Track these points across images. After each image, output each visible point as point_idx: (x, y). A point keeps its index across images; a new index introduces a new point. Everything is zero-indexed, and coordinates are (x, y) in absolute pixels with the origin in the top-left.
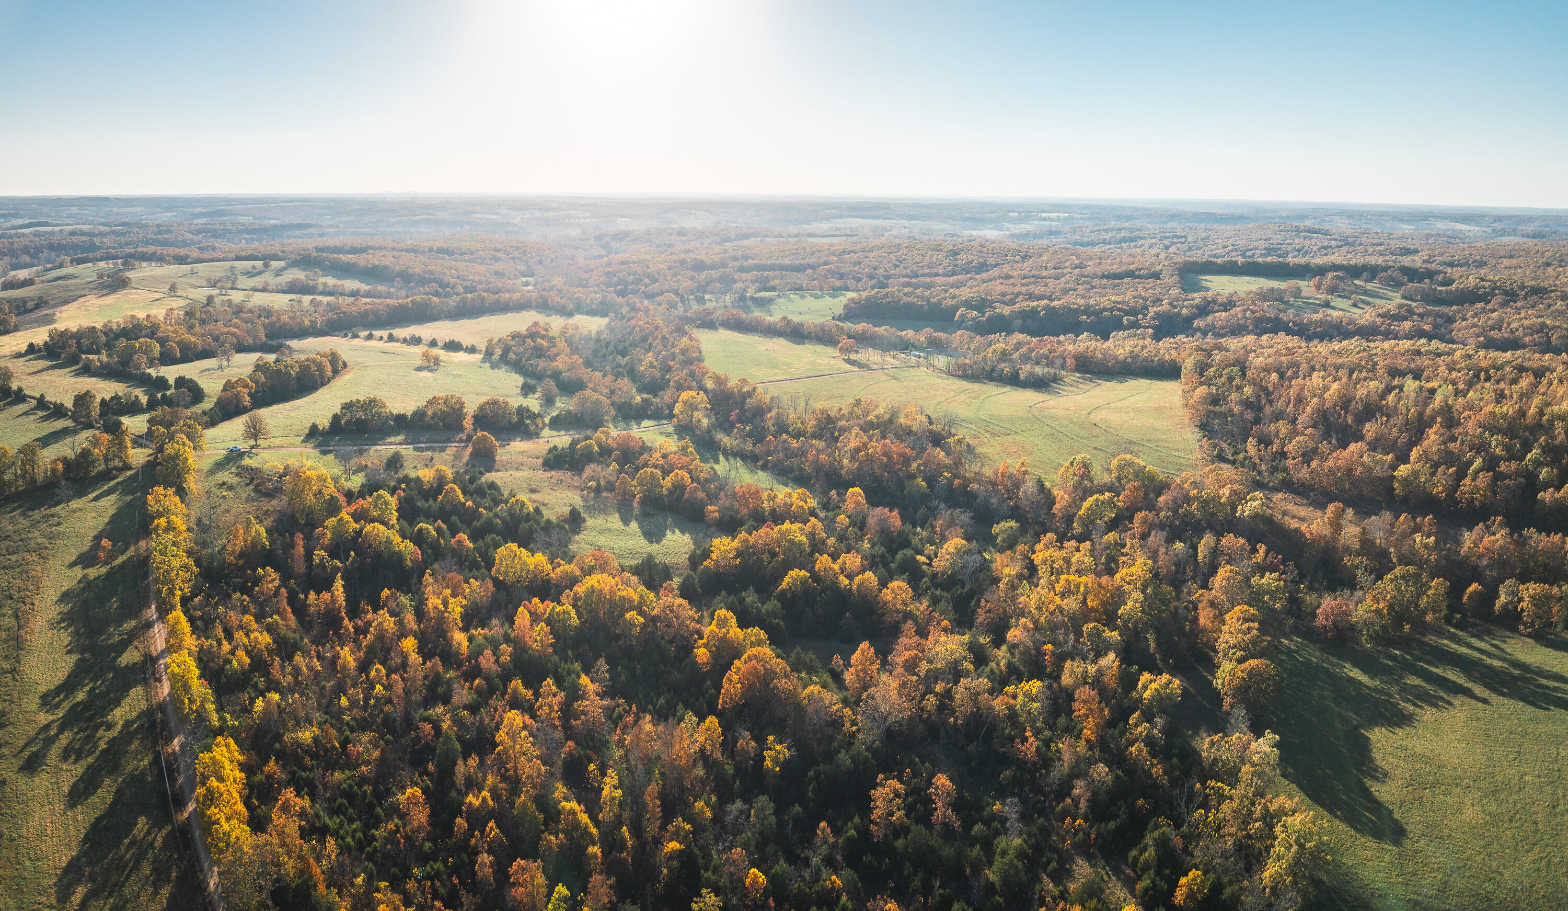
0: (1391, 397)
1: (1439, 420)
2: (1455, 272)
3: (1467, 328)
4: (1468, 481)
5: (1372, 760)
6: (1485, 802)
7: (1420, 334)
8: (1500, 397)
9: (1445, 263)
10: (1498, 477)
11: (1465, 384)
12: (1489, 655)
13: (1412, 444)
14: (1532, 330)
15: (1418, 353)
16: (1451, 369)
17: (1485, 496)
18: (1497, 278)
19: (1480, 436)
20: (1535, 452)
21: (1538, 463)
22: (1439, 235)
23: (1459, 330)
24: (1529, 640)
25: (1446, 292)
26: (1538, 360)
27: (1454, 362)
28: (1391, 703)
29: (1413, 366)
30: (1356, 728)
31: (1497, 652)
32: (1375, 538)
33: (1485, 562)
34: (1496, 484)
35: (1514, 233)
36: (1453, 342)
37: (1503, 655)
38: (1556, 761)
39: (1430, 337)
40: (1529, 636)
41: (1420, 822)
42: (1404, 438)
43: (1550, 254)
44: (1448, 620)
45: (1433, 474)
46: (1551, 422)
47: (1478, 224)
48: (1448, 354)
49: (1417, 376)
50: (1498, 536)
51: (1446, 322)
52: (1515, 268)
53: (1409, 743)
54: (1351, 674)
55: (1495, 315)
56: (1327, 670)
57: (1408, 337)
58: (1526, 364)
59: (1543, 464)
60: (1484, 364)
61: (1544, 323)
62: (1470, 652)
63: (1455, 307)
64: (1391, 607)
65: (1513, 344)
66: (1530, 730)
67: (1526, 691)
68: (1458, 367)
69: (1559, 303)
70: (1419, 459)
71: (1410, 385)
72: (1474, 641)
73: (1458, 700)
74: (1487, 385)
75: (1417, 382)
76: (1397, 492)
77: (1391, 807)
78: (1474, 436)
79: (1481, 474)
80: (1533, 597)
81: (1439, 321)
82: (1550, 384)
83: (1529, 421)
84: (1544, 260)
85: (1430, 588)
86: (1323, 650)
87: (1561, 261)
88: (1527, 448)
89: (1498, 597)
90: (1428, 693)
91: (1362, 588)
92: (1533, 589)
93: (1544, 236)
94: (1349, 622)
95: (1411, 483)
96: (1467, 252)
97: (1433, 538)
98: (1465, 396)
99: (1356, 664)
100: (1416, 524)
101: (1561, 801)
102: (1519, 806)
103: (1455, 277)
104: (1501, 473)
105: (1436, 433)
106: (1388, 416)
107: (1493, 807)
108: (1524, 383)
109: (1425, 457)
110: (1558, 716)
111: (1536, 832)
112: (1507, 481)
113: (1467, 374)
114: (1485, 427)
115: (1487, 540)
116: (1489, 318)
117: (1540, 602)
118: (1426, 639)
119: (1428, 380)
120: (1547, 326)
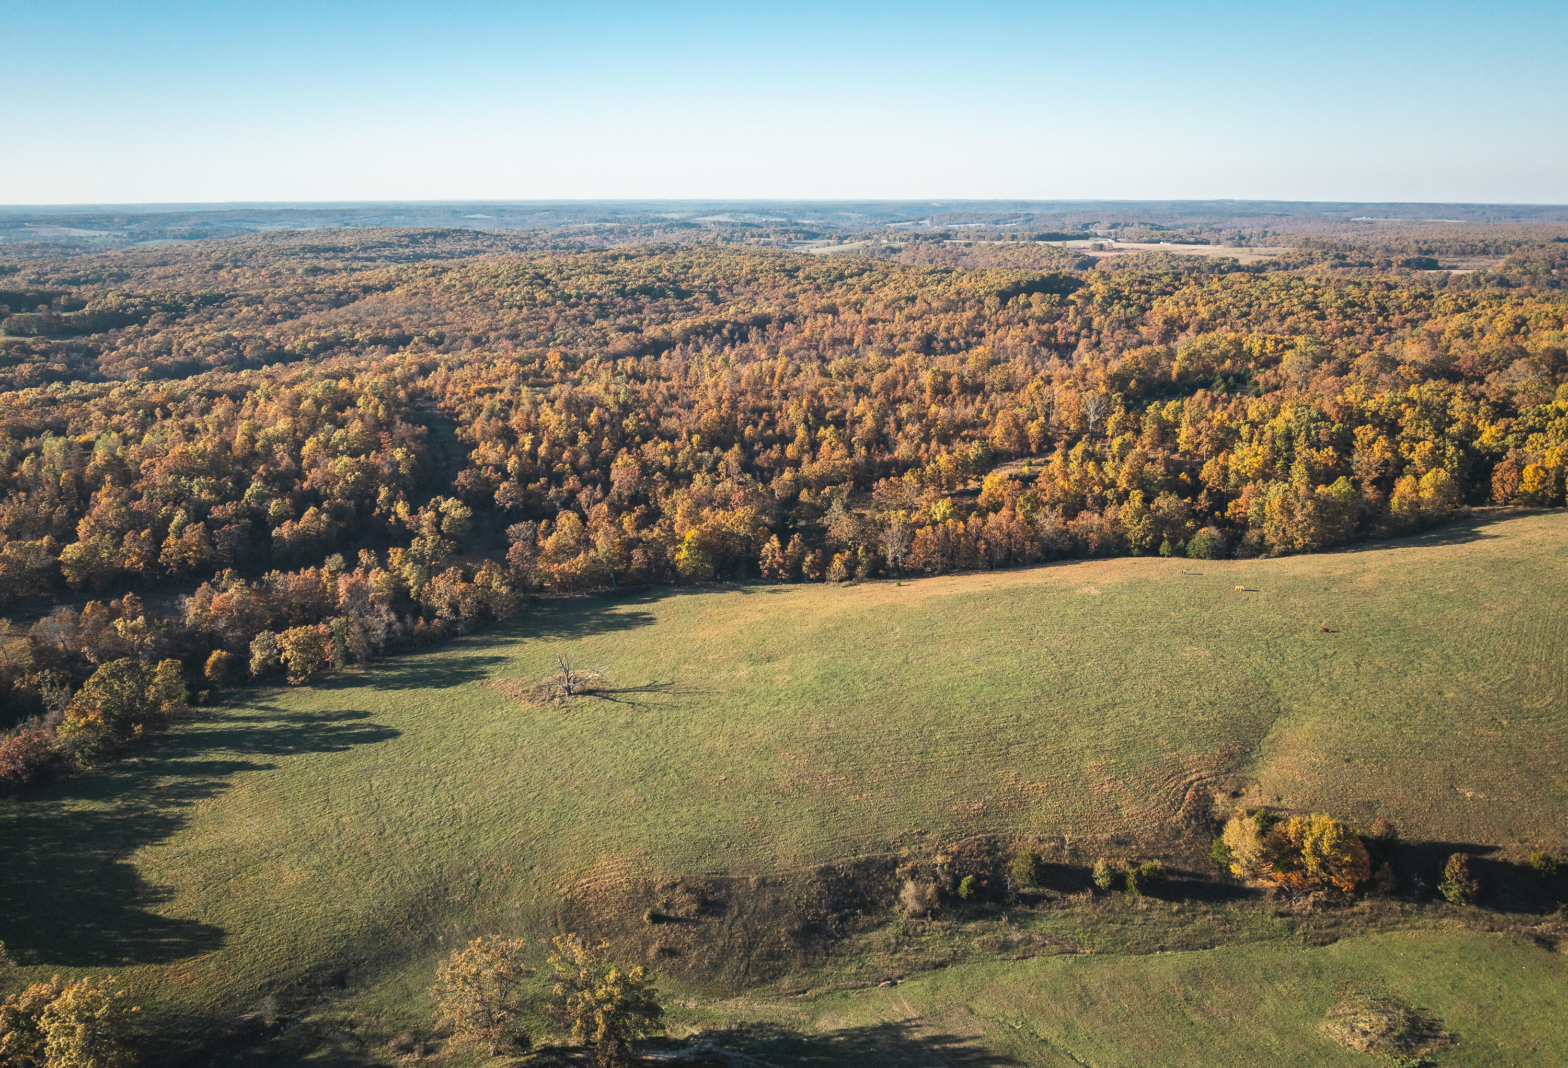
0: (25, 466)
1: (108, 478)
2: (87, 292)
3: (120, 358)
4: (171, 540)
5: (145, 885)
6: (304, 859)
7: (51, 377)
8: (190, 433)
9: (65, 281)
10: (212, 525)
11: (136, 427)
12: (258, 719)
13: (74, 517)
14: (214, 346)
15: (53, 401)
16: (109, 414)
17: (201, 552)
18: (149, 292)
19: (175, 484)
20: (255, 486)
21: (262, 498)
22: (47, 245)
23: (108, 364)
24: (305, 689)
25: (77, 318)
26: (230, 380)
27: (112, 404)
28: (147, 817)
29: (48, 419)
30: (109, 862)
31: (269, 714)
32: (55, 644)
33: (222, 624)
34: (212, 534)
35: (161, 235)
36: (104, 379)
37: (277, 713)
38: (371, 793)
39: (66, 379)
40: (303, 684)
41: (237, 913)
42: (61, 512)
43: (218, 255)
44: (193, 701)
45: (120, 543)
46: (268, 448)
47: (105, 228)
48: (101, 395)
49: (59, 430)
50: (231, 591)
51: (85, 356)
52: (174, 277)
53: (188, 845)
54: (76, 809)
55: (157, 337)
56: (37, 819)
57: (30, 383)
58: (216, 388)
59: (269, 497)
60: (156, 398)
61: (230, 336)
62: (233, 724)
63: (95, 336)
64: (106, 714)
65: (194, 367)
66: (332, 775)
67: (316, 740)
68: (119, 408)
69: (245, 309)
70: (92, 531)
71: (52, 445)
72: (235, 712)
73: (234, 779)
74: (168, 422)
75: (62, 440)
76: (70, 579)
77: (194, 918)
78: (165, 486)
79: (187, 528)
80: (296, 644)
81: (74, 356)
82: (256, 404)
83: (237, 453)
84: (212, 263)
85: (155, 674)
86: (20, 800)
87: (236, 261)
88: (242, 483)
89: (252, 655)
90: (194, 787)
91: (55, 708)
92: (295, 634)
93: (206, 235)
94: (47, 753)
95: (89, 563)
96: (96, 264)
97: (141, 619)
98: (139, 442)
99: (78, 795)
100: (111, 610)
101: (388, 826)
102: (344, 847)
103: (86, 297)
104: (216, 520)
105: (108, 495)
106: (28, 490)
107: (316, 860)
108: (220, 409)
109: (100, 526)
110: (360, 751)
111: (370, 860)
112: (226, 528)
113: (136, 415)
114: (178, 473)
115: (217, 599)
116: (149, 343)
117: (309, 646)
118: (169, 732)
119: (78, 432)
120: (235, 339)
